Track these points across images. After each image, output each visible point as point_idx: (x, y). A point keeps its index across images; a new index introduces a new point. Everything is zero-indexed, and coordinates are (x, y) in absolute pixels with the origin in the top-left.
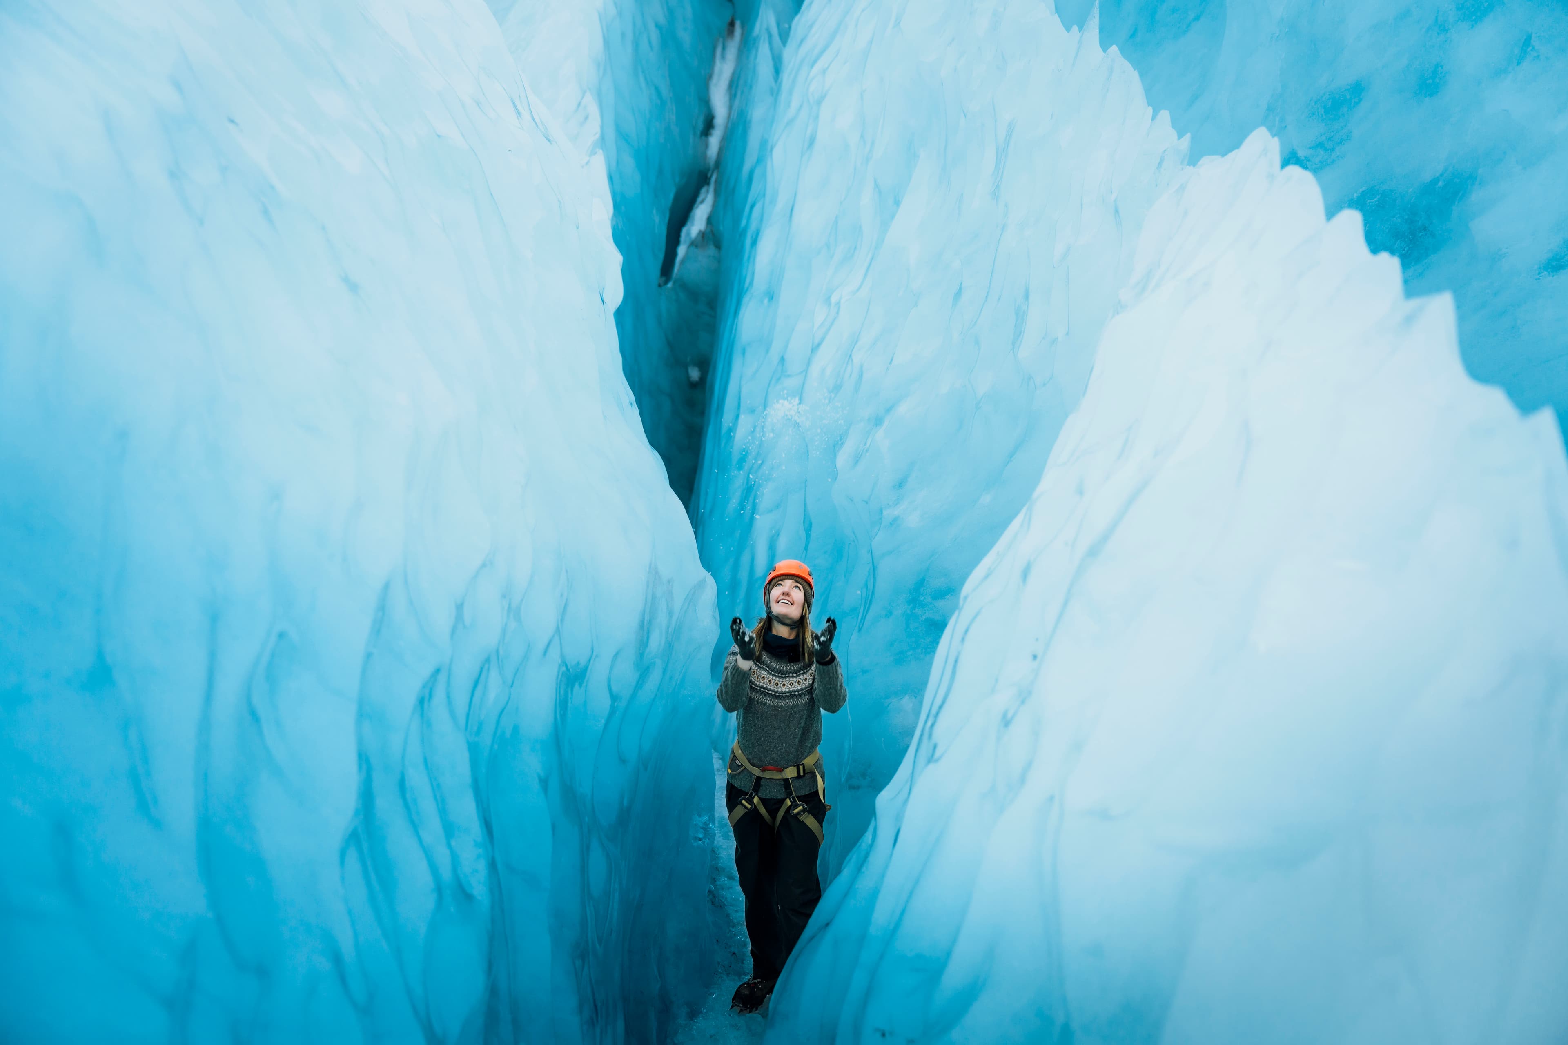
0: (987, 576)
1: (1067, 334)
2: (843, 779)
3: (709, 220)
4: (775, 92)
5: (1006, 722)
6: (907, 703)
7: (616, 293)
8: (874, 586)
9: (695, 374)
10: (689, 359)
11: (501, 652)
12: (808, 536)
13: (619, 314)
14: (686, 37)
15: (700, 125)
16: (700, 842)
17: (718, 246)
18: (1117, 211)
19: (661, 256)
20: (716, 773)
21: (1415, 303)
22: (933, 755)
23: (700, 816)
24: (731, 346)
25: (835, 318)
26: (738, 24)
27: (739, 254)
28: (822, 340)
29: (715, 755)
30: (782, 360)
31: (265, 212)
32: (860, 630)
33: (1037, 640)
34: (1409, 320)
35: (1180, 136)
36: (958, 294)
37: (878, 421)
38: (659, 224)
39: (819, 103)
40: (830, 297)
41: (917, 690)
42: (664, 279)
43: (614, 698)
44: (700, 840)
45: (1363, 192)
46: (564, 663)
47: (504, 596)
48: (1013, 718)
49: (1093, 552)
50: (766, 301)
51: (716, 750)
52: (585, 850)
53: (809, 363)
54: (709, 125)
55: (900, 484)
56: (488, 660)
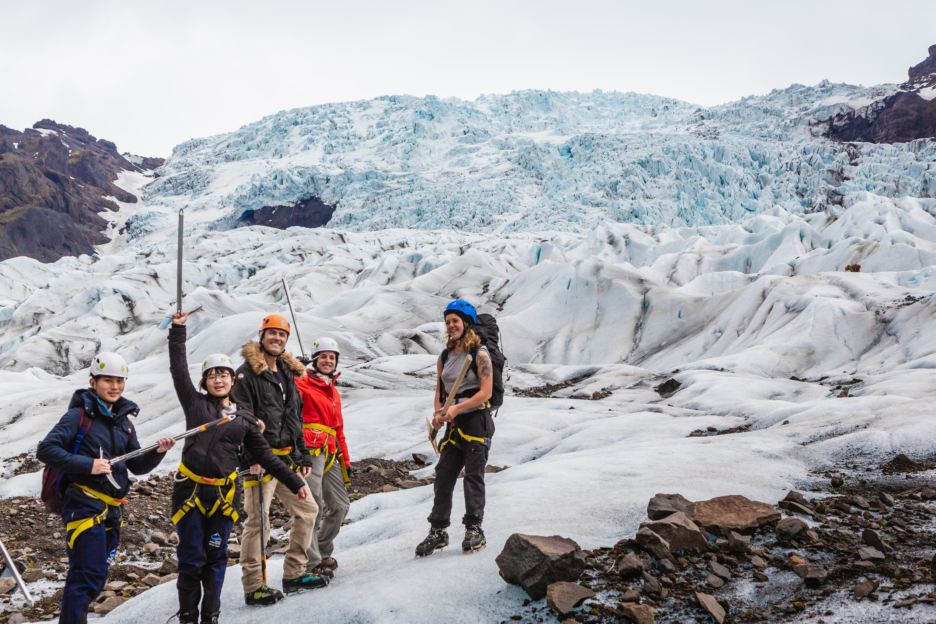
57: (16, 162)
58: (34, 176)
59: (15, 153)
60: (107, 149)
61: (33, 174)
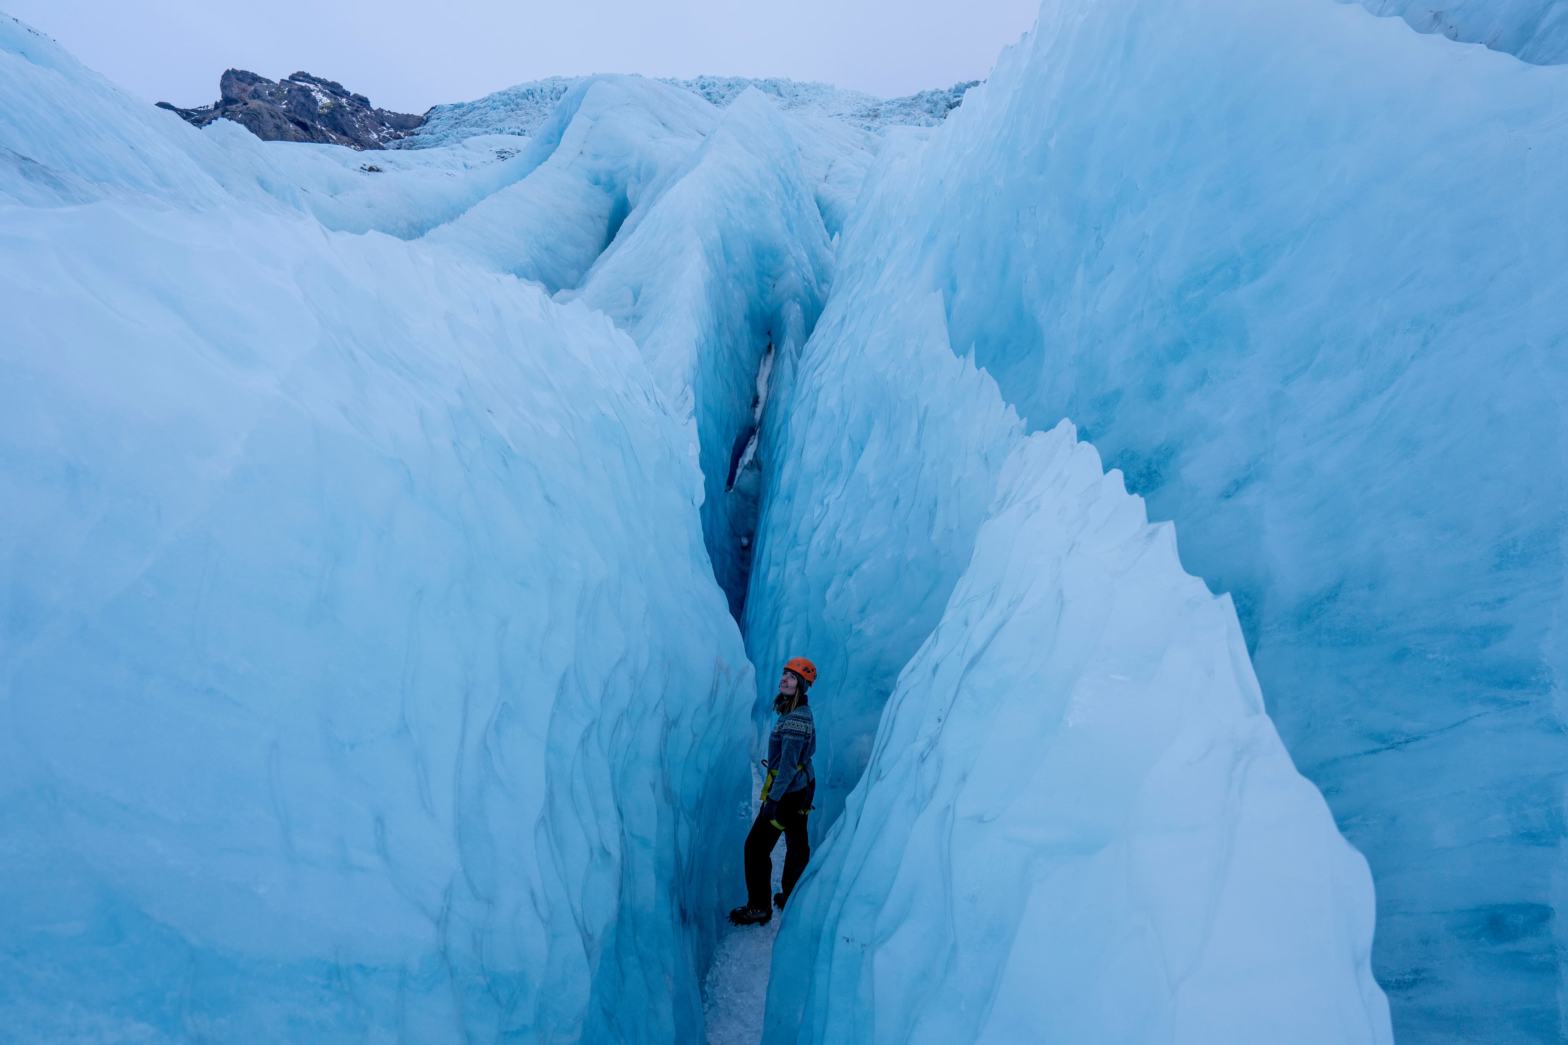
0: (913, 669)
1: (959, 527)
2: (827, 782)
3: (755, 454)
4: (794, 384)
5: (923, 759)
6: (865, 738)
7: (700, 497)
8: (847, 670)
9: (745, 541)
10: (742, 533)
11: (629, 710)
12: (809, 638)
13: (702, 509)
14: (744, 353)
15: (751, 401)
16: (743, 817)
17: (760, 469)
18: (986, 459)
19: (727, 474)
20: (753, 775)
21: (1154, 525)
22: (879, 776)
23: (743, 802)
24: (766, 526)
25: (826, 513)
26: (773, 346)
27: (772, 473)
28: (819, 525)
29: (753, 765)
30: (795, 535)
31: (505, 462)
32: (838, 695)
33: (941, 710)
34: (1151, 535)
35: (1021, 419)
36: (897, 501)
37: (850, 574)
38: (726, 456)
39: (818, 391)
40: (823, 501)
41: (872, 730)
42: (729, 487)
43: (695, 735)
44: (744, 816)
45: (1122, 450)
46: (666, 716)
47: (632, 678)
48: (926, 757)
49: (973, 663)
50: (786, 502)
51: (753, 761)
52: (677, 822)
53: (810, 538)
54: (756, 402)
55: (863, 610)
56: (622, 715)
57: (260, 107)
58: (278, 122)
59: (263, 100)
60: (360, 102)
61: (278, 120)
